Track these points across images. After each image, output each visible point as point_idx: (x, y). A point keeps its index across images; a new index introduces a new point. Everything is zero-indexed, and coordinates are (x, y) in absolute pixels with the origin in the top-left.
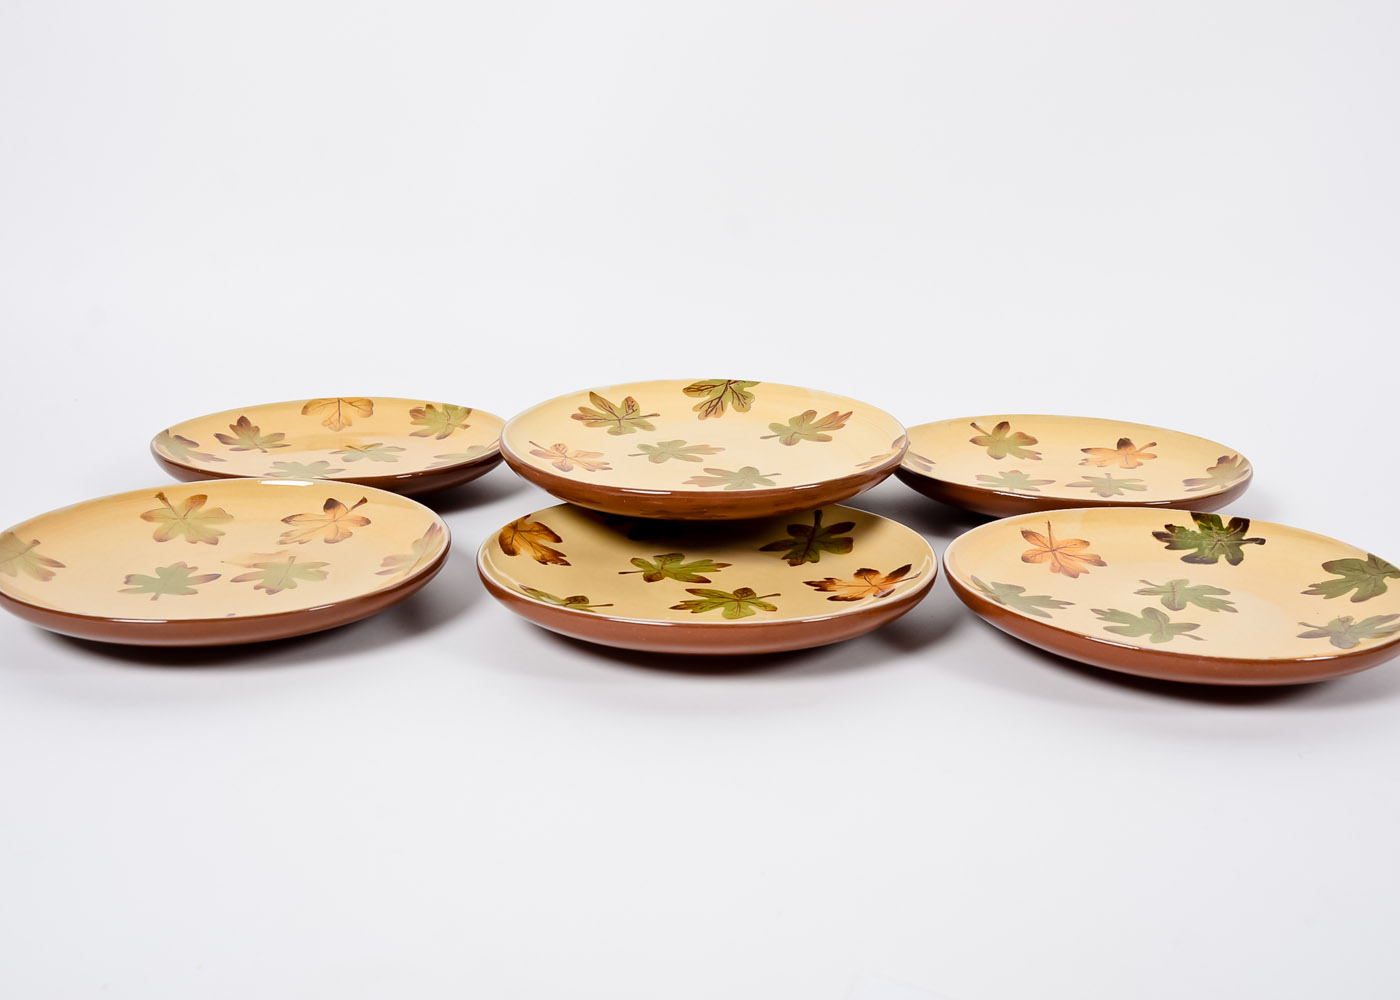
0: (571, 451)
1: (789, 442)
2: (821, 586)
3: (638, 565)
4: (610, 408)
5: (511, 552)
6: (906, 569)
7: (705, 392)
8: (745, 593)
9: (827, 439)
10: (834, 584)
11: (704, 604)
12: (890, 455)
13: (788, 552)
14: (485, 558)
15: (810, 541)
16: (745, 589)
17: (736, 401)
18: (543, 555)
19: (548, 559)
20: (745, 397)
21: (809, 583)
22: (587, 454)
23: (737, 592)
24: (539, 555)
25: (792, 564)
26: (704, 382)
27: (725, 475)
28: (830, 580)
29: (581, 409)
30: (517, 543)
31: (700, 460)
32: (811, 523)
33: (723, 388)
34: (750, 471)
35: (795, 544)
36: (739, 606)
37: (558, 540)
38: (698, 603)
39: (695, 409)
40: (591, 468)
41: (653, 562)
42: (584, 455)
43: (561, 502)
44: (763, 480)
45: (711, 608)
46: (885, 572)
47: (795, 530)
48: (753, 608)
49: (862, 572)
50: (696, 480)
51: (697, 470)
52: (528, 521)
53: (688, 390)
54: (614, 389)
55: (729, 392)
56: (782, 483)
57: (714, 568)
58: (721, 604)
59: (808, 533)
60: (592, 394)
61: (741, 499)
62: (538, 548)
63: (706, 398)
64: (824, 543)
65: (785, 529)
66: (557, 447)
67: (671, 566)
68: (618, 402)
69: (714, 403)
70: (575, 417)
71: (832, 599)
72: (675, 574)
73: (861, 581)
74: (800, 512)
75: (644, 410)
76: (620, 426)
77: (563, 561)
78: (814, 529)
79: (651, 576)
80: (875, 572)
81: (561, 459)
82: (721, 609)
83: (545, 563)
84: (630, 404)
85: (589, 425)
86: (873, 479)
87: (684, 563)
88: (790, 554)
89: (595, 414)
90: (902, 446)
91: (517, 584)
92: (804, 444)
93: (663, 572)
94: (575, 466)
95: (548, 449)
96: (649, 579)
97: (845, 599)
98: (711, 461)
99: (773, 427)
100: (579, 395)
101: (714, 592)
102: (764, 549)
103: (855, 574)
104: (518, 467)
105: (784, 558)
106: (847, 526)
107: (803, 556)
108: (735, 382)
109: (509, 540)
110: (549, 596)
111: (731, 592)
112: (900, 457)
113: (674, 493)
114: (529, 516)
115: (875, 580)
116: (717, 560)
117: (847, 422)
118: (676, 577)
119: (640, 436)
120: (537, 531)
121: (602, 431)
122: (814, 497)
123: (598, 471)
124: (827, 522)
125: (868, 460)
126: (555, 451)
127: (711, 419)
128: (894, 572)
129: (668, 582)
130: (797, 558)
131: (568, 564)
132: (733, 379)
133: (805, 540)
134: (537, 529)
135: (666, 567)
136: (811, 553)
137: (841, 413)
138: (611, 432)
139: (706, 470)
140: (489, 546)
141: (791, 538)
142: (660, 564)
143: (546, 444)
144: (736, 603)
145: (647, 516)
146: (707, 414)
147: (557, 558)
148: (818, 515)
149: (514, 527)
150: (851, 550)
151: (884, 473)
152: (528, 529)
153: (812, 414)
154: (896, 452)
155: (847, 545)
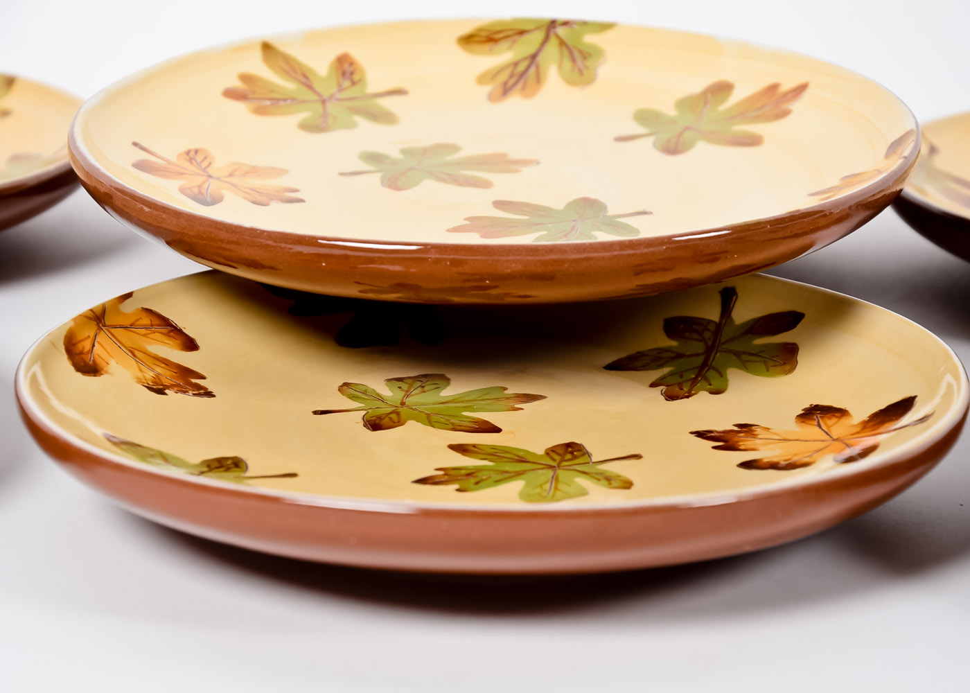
0: (220, 164)
1: (673, 148)
2: (725, 441)
3: (353, 397)
4: (304, 77)
5: (89, 368)
6: (905, 405)
7: (503, 45)
8: (571, 451)
9: (753, 141)
10: (755, 436)
11: (483, 475)
12: (880, 172)
13: (666, 370)
14: (34, 381)
15: (710, 351)
16: (569, 445)
17: (567, 64)
18: (158, 375)
19: (167, 382)
20: (585, 55)
21: (701, 434)
22: (254, 171)
23: (551, 451)
24: (149, 375)
25: (670, 397)
26: (500, 23)
27: (538, 214)
28: (746, 428)
29: (245, 78)
30: (103, 349)
31: (486, 185)
32: (712, 313)
33: (538, 36)
34: (589, 208)
35: (679, 356)
36: (555, 479)
37: (190, 345)
38: (471, 473)
39: (482, 79)
40: (260, 199)
41: (385, 391)
42: (246, 174)
43: (196, 267)
44: (613, 224)
45: (498, 482)
46: (861, 412)
47: (675, 327)
48: (582, 481)
49: (813, 413)
50: (475, 223)
51: (479, 203)
52: (129, 307)
53: (469, 40)
54: (314, 37)
55: (553, 46)
56: (649, 229)
57: (510, 403)
58: (518, 474)
59: (707, 335)
60: (267, 47)
61: (563, 261)
62: (149, 362)
63: (504, 56)
64: (737, 354)
65: (660, 325)
66: (191, 155)
67: (423, 398)
68: (320, 63)
69: (521, 67)
70: (231, 94)
71: (747, 465)
72: (428, 416)
73: (811, 430)
74: (685, 288)
75: (376, 79)
76: (325, 115)
77: (199, 387)
78: (719, 326)
79: (380, 418)
80: (841, 413)
81: (198, 180)
82: (517, 485)
83: (160, 392)
84: (346, 68)
85: (260, 111)
86: (841, 219)
87: (448, 392)
88: (671, 374)
89: (270, 87)
90: (906, 153)
91: (99, 431)
92: (703, 153)
93: (403, 410)
94: (226, 193)
95: (173, 159)
96: (375, 424)
97: (774, 466)
98: (507, 186)
99: (643, 117)
100: (239, 49)
101: (506, 450)
102: (614, 367)
103: (800, 416)
104: (106, 197)
105: (653, 385)
106: (790, 320)
107: (694, 381)
108: (566, 23)
109: (87, 345)
110: (165, 458)
111: (539, 449)
112: (902, 175)
113: (426, 248)
114: (129, 295)
115: (839, 428)
116: (515, 388)
117: (798, 107)
118: (430, 420)
119: (368, 135)
120: (146, 327)
121: (286, 125)
122: (714, 258)
123: (275, 206)
124: (743, 313)
125: (835, 182)
126: (187, 165)
127: (515, 101)
128: (882, 412)
129: (412, 430)
130: (680, 385)
131: (209, 394)
132: (561, 15)
133: (699, 347)
134: (146, 321)
135: (408, 401)
136: (711, 374)
137: (787, 86)
138: (307, 127)
139: (498, 204)
140: (42, 357)
141: (673, 343)
142: (400, 394)
143: (169, 149)
144: (550, 473)
145: (371, 296)
146: (506, 90)
147: (188, 381)
148: (728, 298)
149: (98, 317)
150: (794, 369)
151: (868, 208)
152: (127, 323)
153: (723, 89)
154: (895, 164)
155: (787, 357)
